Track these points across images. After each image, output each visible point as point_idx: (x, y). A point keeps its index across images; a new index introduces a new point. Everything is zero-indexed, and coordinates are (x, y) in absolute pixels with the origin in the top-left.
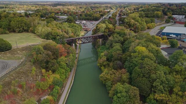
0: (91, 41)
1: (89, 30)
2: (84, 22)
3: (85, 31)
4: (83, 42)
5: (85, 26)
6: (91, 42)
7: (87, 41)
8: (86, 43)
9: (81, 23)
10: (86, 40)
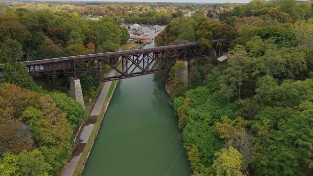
0: (150, 67)
1: (148, 41)
2: (136, 26)
3: (137, 42)
4: (119, 72)
5: (139, 32)
6: (152, 71)
7: (138, 70)
8: (132, 75)
9: (129, 27)
10: (133, 63)
